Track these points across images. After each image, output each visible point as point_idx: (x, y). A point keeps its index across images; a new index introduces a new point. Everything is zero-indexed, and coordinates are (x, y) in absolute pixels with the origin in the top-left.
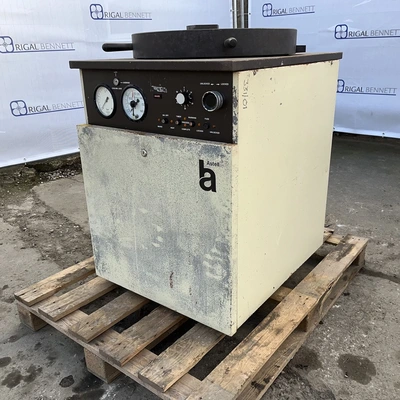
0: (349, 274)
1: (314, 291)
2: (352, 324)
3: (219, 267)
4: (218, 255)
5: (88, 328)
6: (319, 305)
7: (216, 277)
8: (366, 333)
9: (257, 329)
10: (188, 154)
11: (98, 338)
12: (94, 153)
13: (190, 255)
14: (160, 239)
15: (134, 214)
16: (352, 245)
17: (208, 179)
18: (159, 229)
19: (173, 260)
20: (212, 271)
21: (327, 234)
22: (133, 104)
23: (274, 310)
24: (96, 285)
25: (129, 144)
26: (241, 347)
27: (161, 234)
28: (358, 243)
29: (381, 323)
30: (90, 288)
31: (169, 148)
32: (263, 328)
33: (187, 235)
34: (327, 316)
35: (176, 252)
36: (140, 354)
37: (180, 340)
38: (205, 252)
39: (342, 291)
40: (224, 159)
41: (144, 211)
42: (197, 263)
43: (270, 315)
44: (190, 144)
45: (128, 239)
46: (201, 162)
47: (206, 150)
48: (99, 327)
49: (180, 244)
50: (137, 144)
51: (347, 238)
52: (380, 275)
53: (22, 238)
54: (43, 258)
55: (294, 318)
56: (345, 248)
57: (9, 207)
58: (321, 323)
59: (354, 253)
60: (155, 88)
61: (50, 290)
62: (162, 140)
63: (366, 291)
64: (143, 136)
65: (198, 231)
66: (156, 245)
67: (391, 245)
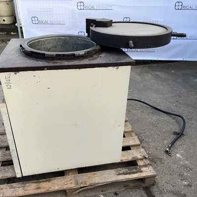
9: (34, 181)
21: (139, 157)
23: (52, 178)
28: (147, 172)
32: (36, 183)
55: (53, 188)
67: (189, 185)
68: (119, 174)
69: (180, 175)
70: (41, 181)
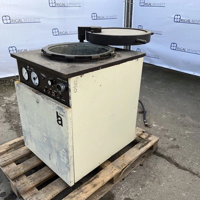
0: (146, 154)
1: (120, 166)
2: (137, 182)
3: (65, 158)
4: (65, 153)
5: (14, 173)
6: (120, 173)
7: (64, 161)
8: (142, 188)
9: (85, 183)
10: (53, 108)
11: (16, 178)
12: (21, 95)
13: (55, 149)
14: (45, 138)
15: (36, 125)
16: (150, 141)
18: (45, 135)
19: (50, 149)
21: (140, 133)
22: (34, 79)
23: (98, 174)
24: (25, 150)
25: (32, 96)
26: (75, 192)
28: (153, 140)
29: (151, 183)
30: (21, 151)
31: (46, 103)
32: (88, 183)
33: (54, 141)
34: (127, 176)
35: (51, 146)
36: (31, 189)
37: (50, 185)
38: (60, 150)
39: (139, 163)
40: (65, 114)
41: (39, 125)
42: (58, 153)
43: (95, 176)
45: (34, 135)
46: (57, 112)
47: (58, 108)
48: (18, 173)
49: (52, 143)
50: (35, 97)
51: (149, 136)
52: (162, 156)
53: (5, 117)
54: (12, 128)
55: (105, 179)
56: (146, 142)
57: (5, 98)
58: (123, 179)
59: (149, 145)
60: (42, 74)
61: (4, 150)
62: (43, 99)
63: (151, 165)
65: (58, 140)
66: (44, 141)
67: (175, 139)
68: (139, 149)
69: (165, 136)
70: (90, 180)
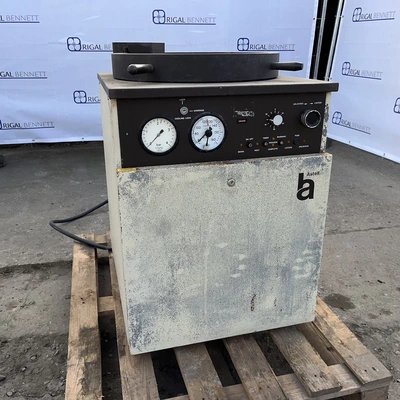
3: (310, 264)
4: (310, 255)
7: (305, 276)
10: (288, 171)
12: (148, 201)
13: (278, 267)
14: (242, 267)
15: (206, 254)
17: (306, 189)
18: (242, 257)
19: (258, 281)
20: (301, 272)
25: (211, 178)
27: (243, 262)
31: (265, 170)
33: (277, 250)
35: (262, 272)
38: (296, 257)
40: (324, 167)
41: (222, 245)
42: (285, 271)
44: (290, 162)
45: (194, 286)
46: (301, 175)
47: (308, 162)
49: (268, 262)
50: (222, 175)
60: (239, 113)
62: (257, 164)
64: (231, 165)
65: (290, 241)
66: (235, 276)
